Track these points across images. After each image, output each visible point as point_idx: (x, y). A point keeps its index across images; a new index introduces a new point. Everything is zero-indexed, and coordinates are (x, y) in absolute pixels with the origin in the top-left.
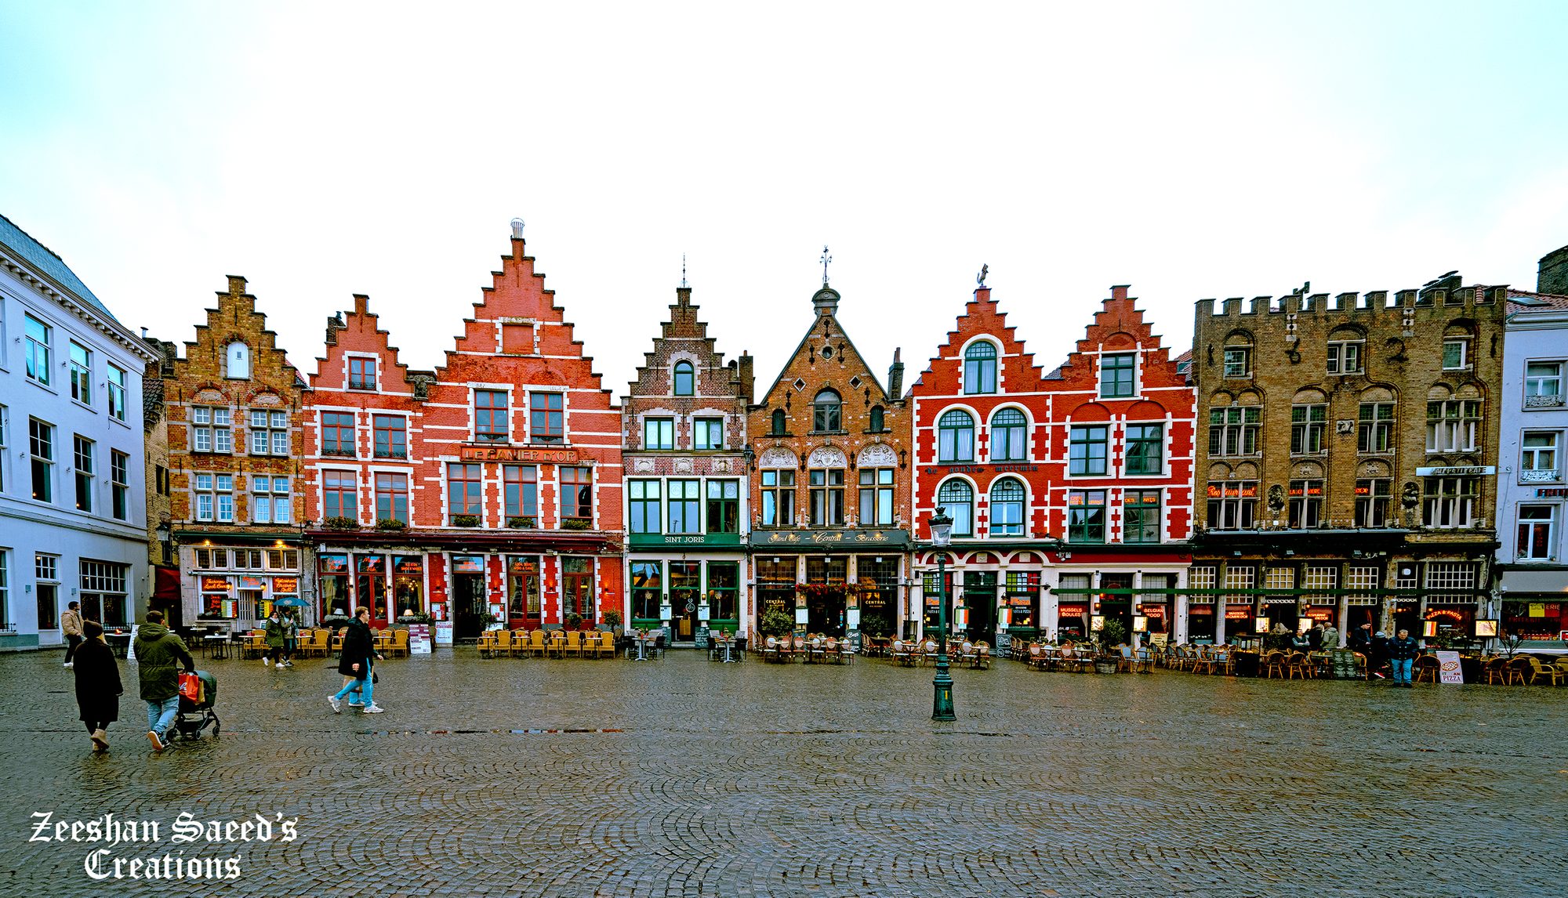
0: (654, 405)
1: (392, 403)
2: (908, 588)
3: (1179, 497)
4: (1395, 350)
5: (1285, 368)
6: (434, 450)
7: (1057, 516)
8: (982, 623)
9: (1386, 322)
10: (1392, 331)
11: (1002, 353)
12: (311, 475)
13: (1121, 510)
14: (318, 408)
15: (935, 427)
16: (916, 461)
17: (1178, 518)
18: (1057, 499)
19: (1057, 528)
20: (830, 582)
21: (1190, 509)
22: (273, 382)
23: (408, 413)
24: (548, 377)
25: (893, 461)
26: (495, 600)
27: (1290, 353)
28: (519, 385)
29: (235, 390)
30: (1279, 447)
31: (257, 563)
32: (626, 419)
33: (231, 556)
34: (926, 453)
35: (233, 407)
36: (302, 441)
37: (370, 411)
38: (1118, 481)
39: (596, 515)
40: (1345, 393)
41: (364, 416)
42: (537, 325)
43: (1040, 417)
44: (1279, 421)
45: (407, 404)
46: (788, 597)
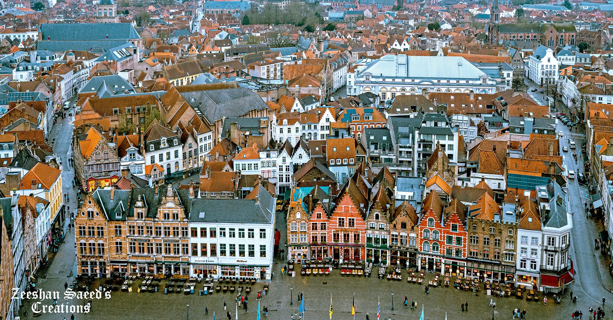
0: (372, 221)
1: (324, 221)
2: (418, 259)
3: (464, 250)
4: (500, 231)
5: (482, 231)
6: (331, 229)
7: (444, 250)
8: (431, 267)
9: (499, 226)
10: (499, 228)
11: (434, 221)
12: (310, 234)
13: (455, 251)
14: (311, 223)
15: (423, 232)
16: (419, 237)
17: (464, 254)
18: (444, 247)
19: (444, 253)
20: (403, 257)
21: (466, 253)
22: (304, 219)
23: (326, 222)
24: (352, 216)
25: (416, 236)
26: (341, 254)
27: (483, 229)
28: (346, 217)
29: (298, 220)
30: (481, 244)
31: (300, 249)
32: (366, 223)
33: (296, 248)
34: (421, 236)
35: (297, 224)
36: (309, 229)
37: (320, 222)
38: (454, 246)
39: (360, 240)
40: (492, 236)
41: (319, 223)
42: (350, 207)
43: (441, 233)
44: (481, 240)
45: (327, 221)
46: (396, 258)
